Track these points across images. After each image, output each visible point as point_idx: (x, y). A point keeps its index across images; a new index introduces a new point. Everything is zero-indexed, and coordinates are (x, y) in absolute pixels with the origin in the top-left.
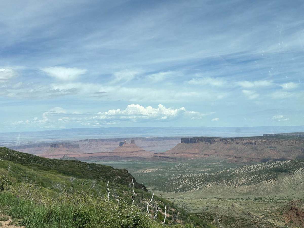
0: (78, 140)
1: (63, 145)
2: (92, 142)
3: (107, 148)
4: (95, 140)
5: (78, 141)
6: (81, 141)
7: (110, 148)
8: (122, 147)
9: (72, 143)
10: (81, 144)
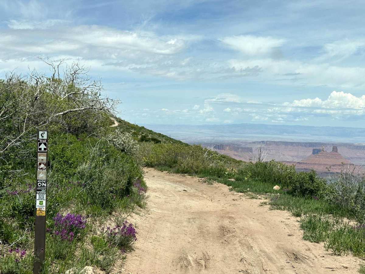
0: (251, 141)
1: (231, 147)
2: (270, 145)
3: (293, 156)
4: (274, 142)
5: (250, 143)
6: (254, 143)
7: (297, 157)
8: (318, 156)
9: (242, 145)
10: (254, 147)
